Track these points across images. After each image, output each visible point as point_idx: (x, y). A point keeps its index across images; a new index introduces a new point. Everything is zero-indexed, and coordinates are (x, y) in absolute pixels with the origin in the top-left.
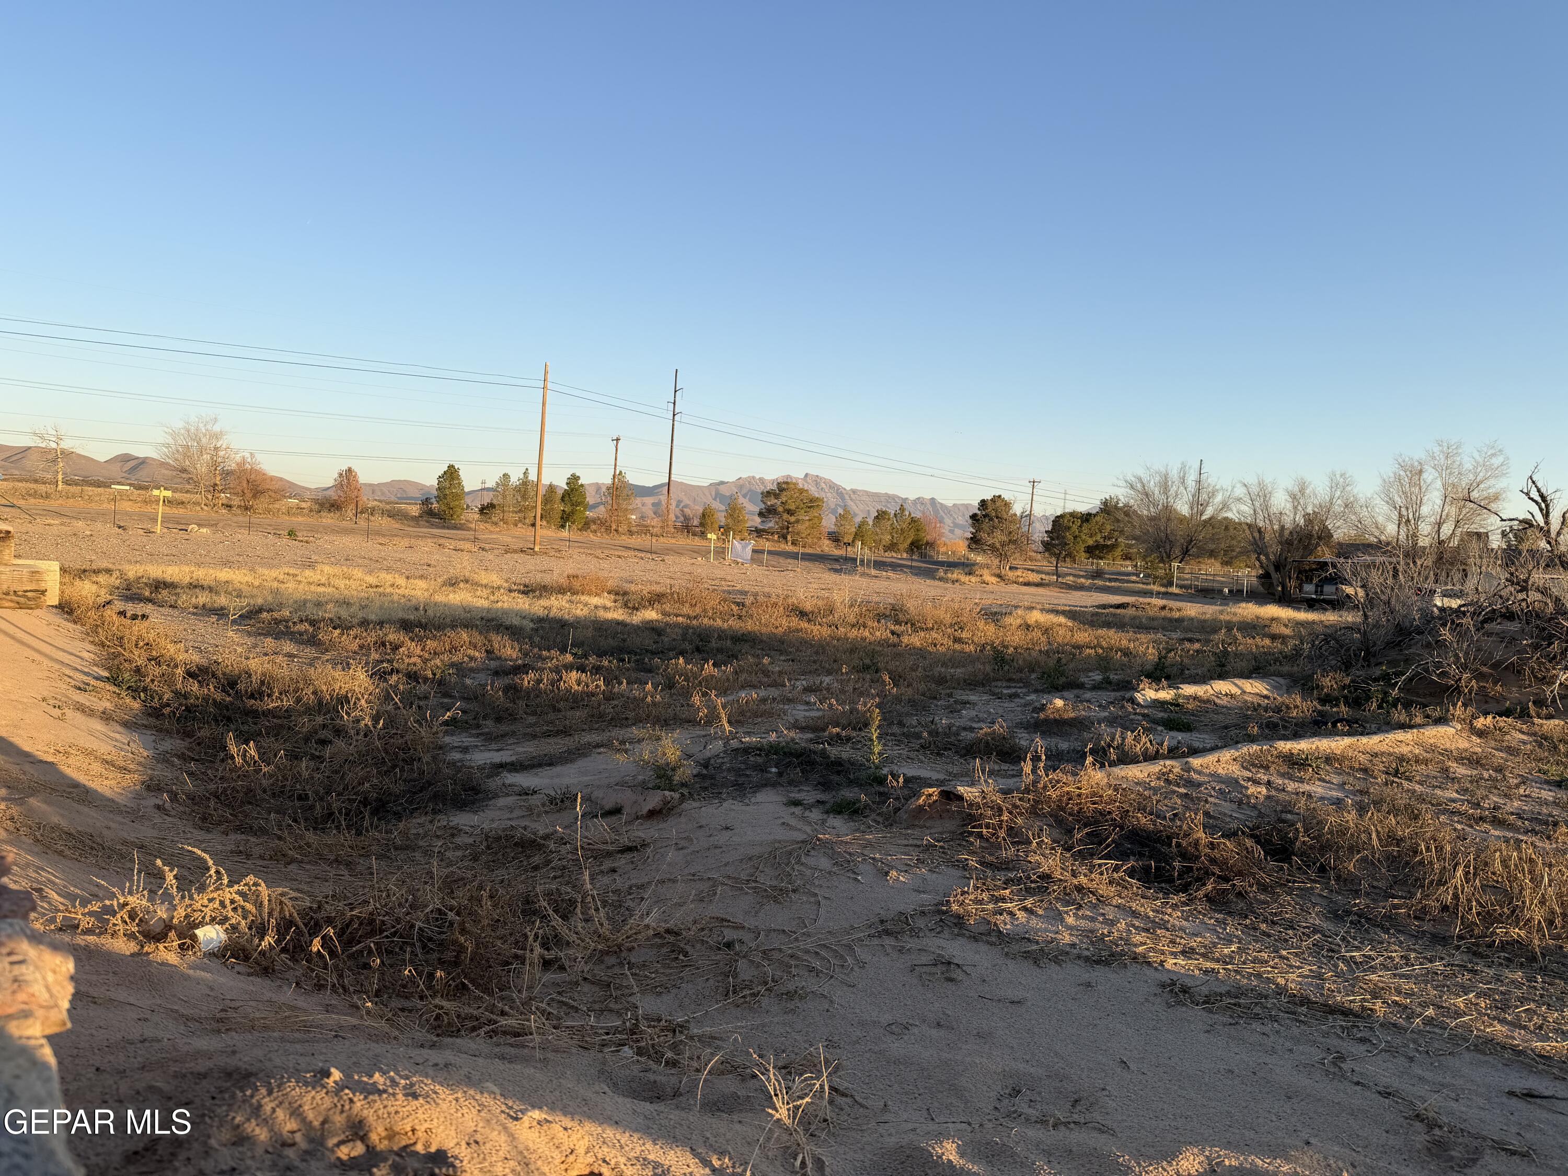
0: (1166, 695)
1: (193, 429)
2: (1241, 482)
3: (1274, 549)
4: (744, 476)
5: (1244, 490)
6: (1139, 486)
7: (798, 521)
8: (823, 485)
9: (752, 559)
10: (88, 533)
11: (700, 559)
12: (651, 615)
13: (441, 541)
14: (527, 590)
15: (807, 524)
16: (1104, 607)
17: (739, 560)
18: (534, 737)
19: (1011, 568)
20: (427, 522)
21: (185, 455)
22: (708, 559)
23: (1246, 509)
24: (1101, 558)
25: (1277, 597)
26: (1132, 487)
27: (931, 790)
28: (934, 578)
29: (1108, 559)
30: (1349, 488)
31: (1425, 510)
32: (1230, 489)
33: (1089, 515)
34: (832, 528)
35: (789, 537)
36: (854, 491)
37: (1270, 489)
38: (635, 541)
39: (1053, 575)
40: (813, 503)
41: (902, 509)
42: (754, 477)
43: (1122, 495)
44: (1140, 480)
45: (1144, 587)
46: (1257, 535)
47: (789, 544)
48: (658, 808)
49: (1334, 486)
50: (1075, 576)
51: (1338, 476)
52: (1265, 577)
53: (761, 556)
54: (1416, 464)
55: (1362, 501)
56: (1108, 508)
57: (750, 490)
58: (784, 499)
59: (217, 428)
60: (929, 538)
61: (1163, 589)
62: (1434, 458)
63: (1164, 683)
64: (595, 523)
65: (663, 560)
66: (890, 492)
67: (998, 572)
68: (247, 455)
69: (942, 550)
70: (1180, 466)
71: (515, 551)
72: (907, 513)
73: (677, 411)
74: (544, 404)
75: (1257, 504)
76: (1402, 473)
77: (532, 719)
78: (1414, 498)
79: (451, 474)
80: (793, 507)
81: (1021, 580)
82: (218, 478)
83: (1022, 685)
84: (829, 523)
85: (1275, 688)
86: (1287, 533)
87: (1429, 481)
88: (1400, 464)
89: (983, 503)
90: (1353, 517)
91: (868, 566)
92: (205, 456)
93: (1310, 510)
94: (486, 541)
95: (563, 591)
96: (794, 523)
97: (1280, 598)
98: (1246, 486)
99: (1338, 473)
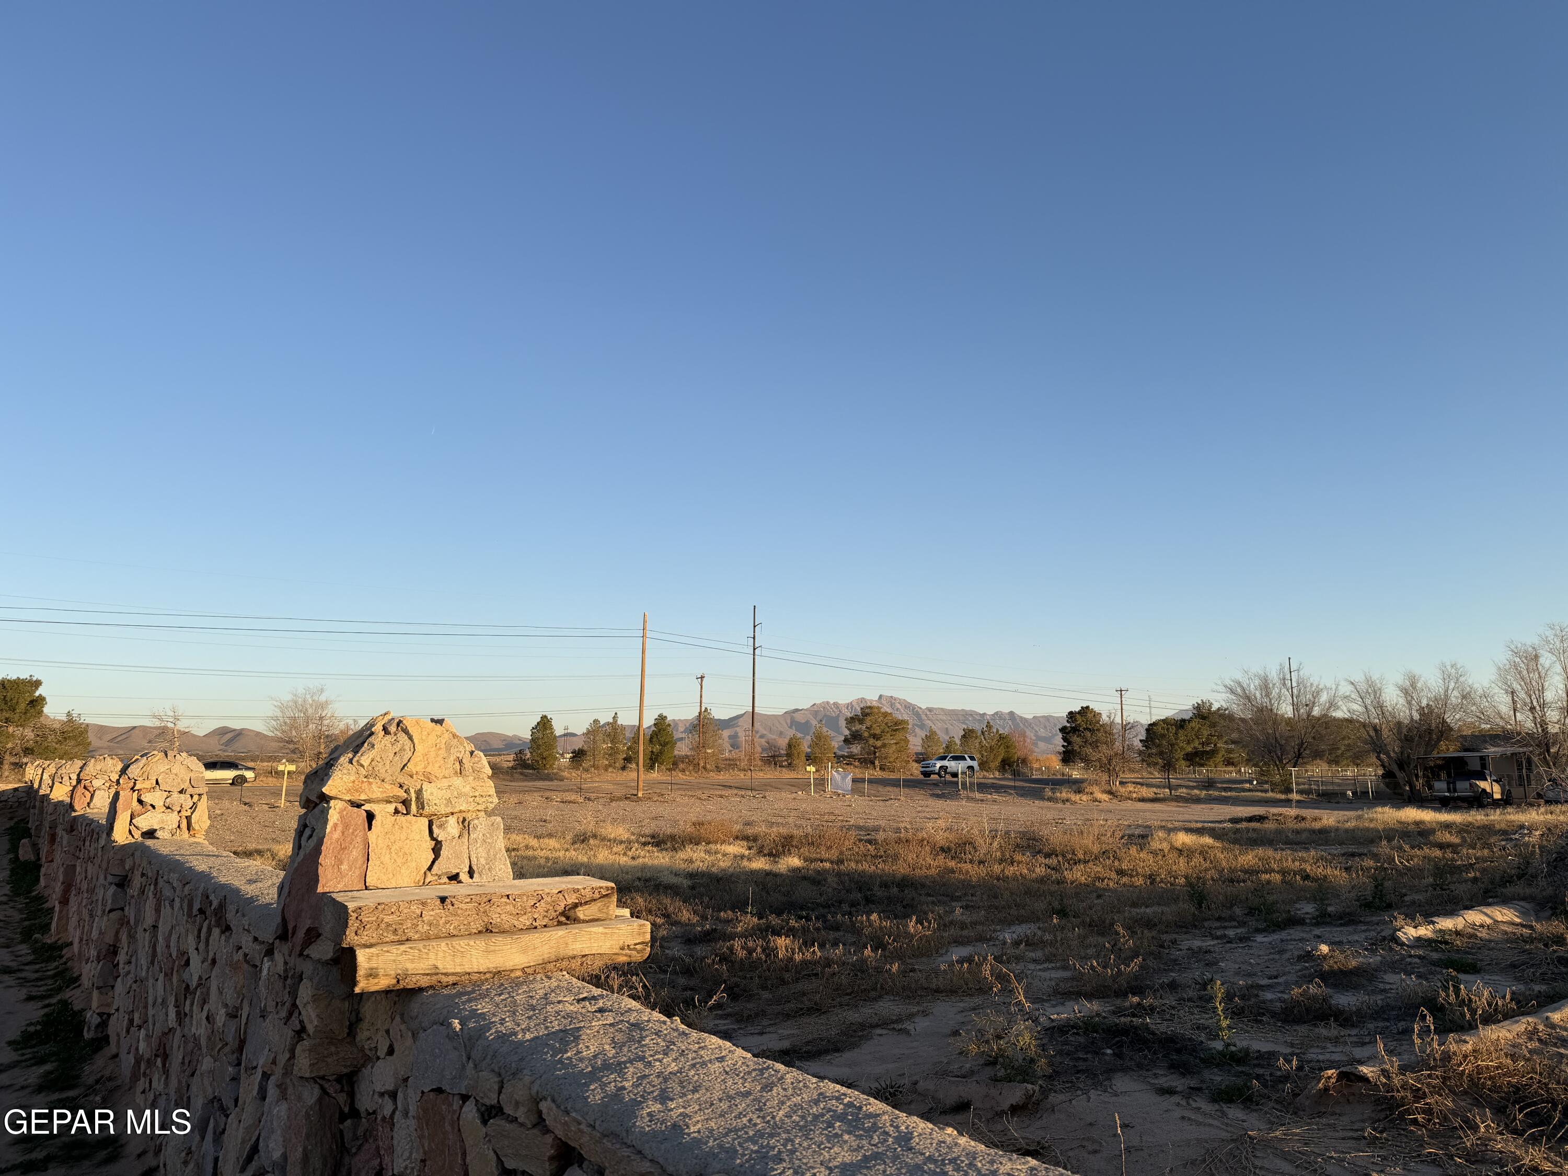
0: (1424, 931)
1: (300, 701)
2: (1346, 680)
3: (1395, 748)
4: (818, 702)
5: (1351, 688)
6: (1239, 690)
7: (884, 745)
8: (898, 706)
9: (852, 789)
11: (800, 793)
12: (795, 861)
13: (548, 794)
15: (894, 747)
16: (1235, 821)
17: (840, 791)
19: (1121, 783)
21: (292, 727)
22: (808, 793)
23: (1357, 707)
24: (1202, 765)
25: (1406, 797)
26: (1232, 691)
27: (1330, 1072)
28: (1043, 799)
29: (1210, 766)
30: (1462, 679)
31: (1549, 696)
32: (1334, 687)
33: (1183, 721)
34: (919, 749)
35: (877, 763)
36: (930, 710)
37: (1379, 685)
39: (1164, 787)
40: (897, 727)
42: (828, 703)
43: (1219, 700)
44: (1239, 684)
45: (1264, 795)
46: (1372, 733)
47: (878, 769)
49: (1446, 677)
50: (1187, 787)
51: (1449, 667)
52: (1388, 775)
53: (860, 785)
54: (1530, 649)
55: (1480, 691)
56: (1202, 714)
57: (825, 715)
58: (869, 724)
59: (323, 698)
60: (1020, 754)
61: (1283, 797)
62: (1548, 642)
65: (764, 797)
66: (967, 708)
67: (1107, 788)
68: (351, 722)
69: (1036, 766)
70: (1278, 668)
71: (619, 799)
73: (757, 645)
74: (643, 652)
75: (1368, 702)
76: (1517, 660)
77: (766, 995)
78: (1534, 683)
79: (544, 724)
80: (878, 732)
81: (1134, 795)
82: (322, 747)
85: (1523, 913)
86: (1404, 731)
87: (1547, 665)
88: (1512, 651)
89: (1071, 715)
90: (1474, 708)
91: (972, 790)
92: (310, 726)
93: (1424, 703)
94: (588, 790)
95: (695, 841)
96: (880, 747)
97: (1409, 797)
98: (1353, 684)
99: (1448, 664)
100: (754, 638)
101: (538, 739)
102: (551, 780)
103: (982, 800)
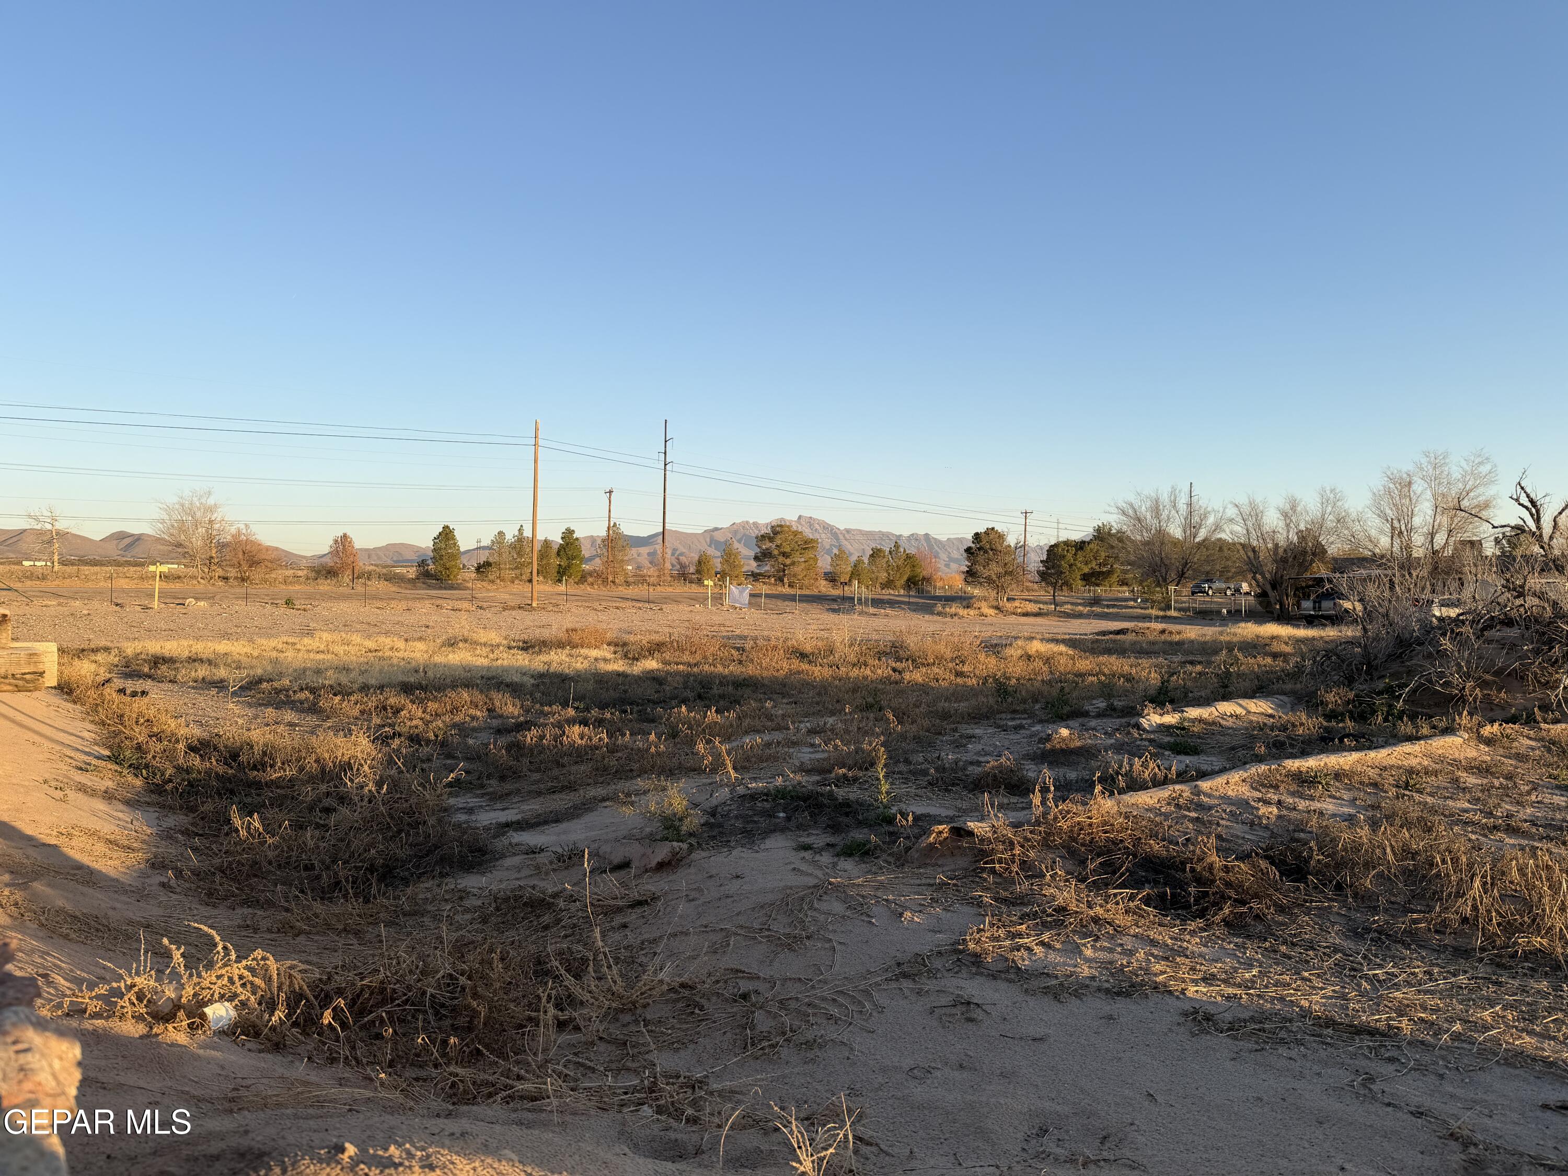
0: (1170, 719)
1: (187, 504)
2: (1231, 503)
3: (1270, 568)
4: (738, 521)
5: (1235, 510)
6: (1131, 512)
7: (793, 563)
8: (817, 527)
9: (750, 603)
10: (86, 612)
11: (697, 606)
12: (651, 664)
13: (439, 602)
14: (526, 647)
15: (803, 565)
16: (1104, 633)
17: (737, 605)
18: (539, 794)
19: (1008, 599)
20: (424, 583)
21: (180, 530)
22: (706, 605)
23: (1239, 529)
24: (1098, 585)
25: (1275, 615)
26: (1124, 513)
27: (941, 827)
28: (932, 613)
29: (1105, 586)
30: (1339, 504)
31: (1417, 521)
32: (1221, 510)
33: (1083, 542)
34: (829, 568)
35: (786, 580)
36: (848, 531)
37: (1261, 508)
38: (632, 591)
39: (1051, 604)
40: (808, 545)
41: (897, 546)
42: (747, 522)
43: (1114, 521)
44: (1131, 505)
45: (1143, 611)
46: (1251, 554)
47: (786, 586)
48: (666, 860)
49: (1325, 502)
50: (1072, 604)
51: (1328, 492)
52: (1262, 595)
53: (758, 599)
54: (1405, 476)
55: (1354, 516)
56: (1102, 535)
57: (744, 535)
58: (779, 542)
59: (211, 501)
60: (925, 573)
61: (1161, 613)
62: (1422, 469)
63: (1169, 707)
64: (591, 576)
65: (661, 609)
66: (884, 530)
67: (995, 604)
68: (242, 526)
69: (939, 584)
70: (1170, 490)
71: (513, 608)
72: (902, 550)
73: (668, 461)
74: (536, 461)
75: (1250, 524)
76: (1392, 486)
77: (536, 776)
78: (1405, 510)
79: (446, 534)
80: (788, 549)
81: (1019, 610)
82: (214, 551)
83: (1026, 716)
84: (824, 563)
85: (1280, 706)
86: (1281, 551)
87: (1419, 492)
88: (1388, 477)
89: (977, 536)
90: (1346, 532)
91: (866, 604)
92: (200, 530)
93: (1302, 527)
94: (483, 600)
95: (560, 645)
96: (790, 565)
97: (1279, 615)
98: (1237, 506)
99: (1328, 488)
100: (665, 453)
101: (440, 549)
102: (455, 589)
103: (875, 615)
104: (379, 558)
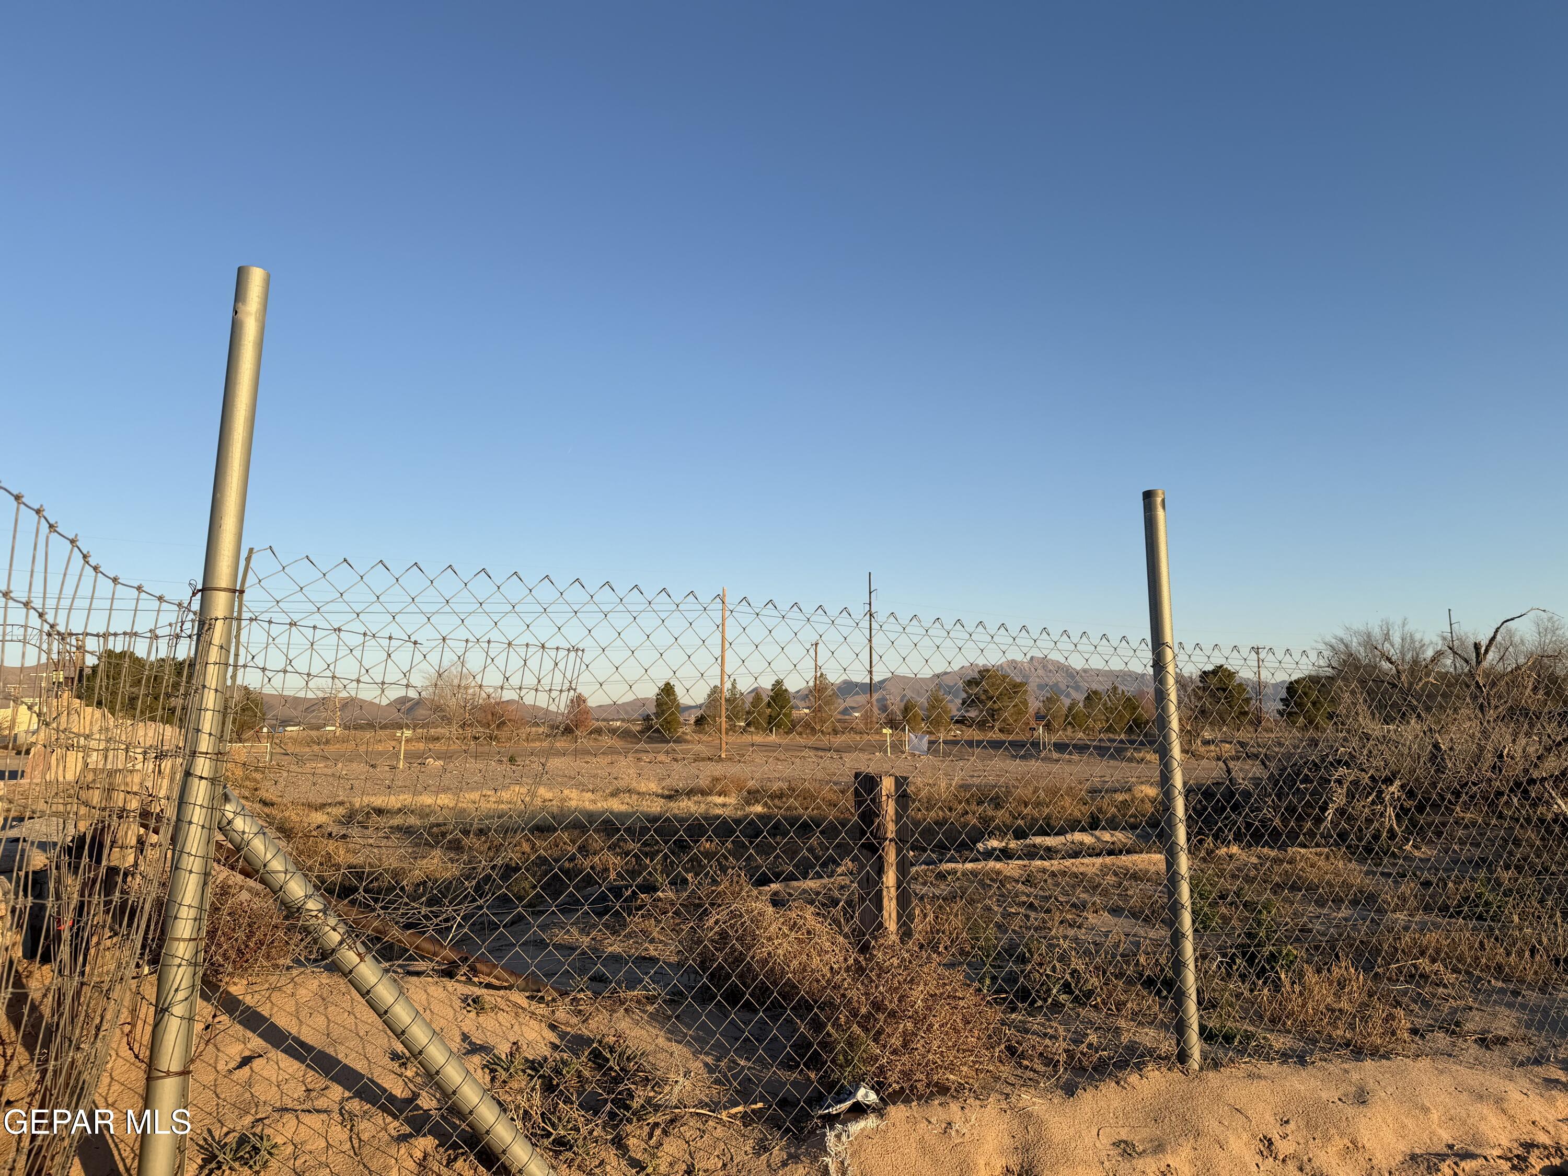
7: (1002, 708)
9: (929, 750)
11: (877, 754)
15: (1013, 710)
17: (917, 752)
20: (646, 737)
36: (1085, 671)
40: (1017, 688)
41: (1114, 685)
53: (938, 746)
58: (986, 687)
64: (800, 725)
65: (841, 758)
71: (702, 759)
72: (1119, 691)
73: (873, 612)
79: (668, 690)
80: (996, 694)
84: (1035, 706)
100: (870, 604)
101: (663, 704)
103: (1058, 760)
104: (627, 713)
